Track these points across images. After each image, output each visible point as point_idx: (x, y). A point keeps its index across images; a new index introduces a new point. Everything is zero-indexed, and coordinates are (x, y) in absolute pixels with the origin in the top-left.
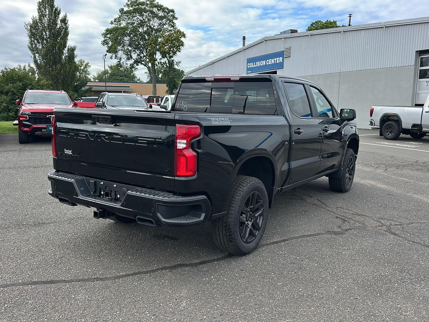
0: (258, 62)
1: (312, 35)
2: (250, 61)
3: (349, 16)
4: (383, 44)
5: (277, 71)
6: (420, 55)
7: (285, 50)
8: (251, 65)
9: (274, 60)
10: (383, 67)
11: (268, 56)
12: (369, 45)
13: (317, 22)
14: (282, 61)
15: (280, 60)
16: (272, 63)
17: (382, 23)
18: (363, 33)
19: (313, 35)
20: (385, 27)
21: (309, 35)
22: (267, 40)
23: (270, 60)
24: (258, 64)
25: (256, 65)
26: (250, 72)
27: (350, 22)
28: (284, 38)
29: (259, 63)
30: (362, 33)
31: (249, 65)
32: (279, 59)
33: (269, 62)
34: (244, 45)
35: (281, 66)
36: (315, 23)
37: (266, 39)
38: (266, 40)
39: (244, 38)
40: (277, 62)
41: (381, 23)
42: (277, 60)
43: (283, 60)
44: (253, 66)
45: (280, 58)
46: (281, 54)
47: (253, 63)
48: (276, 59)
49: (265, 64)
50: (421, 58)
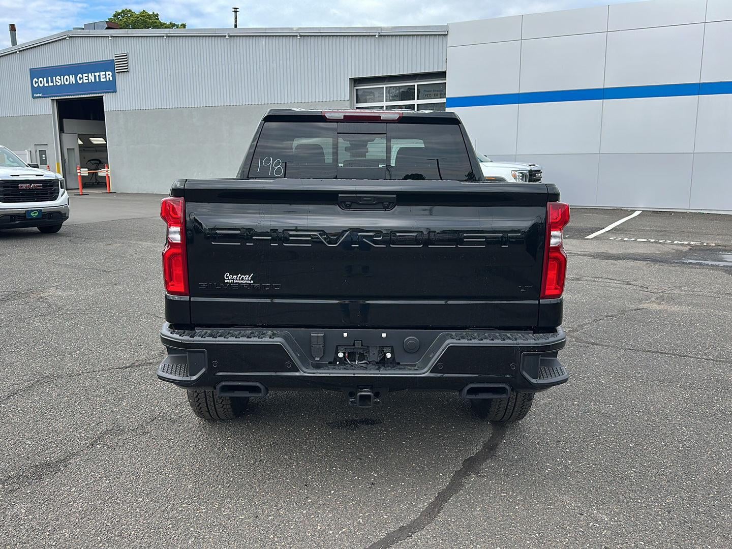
0: (58, 77)
1: (169, 36)
2: (35, 73)
3: (234, 10)
4: (299, 63)
5: (102, 96)
6: (355, 85)
7: (116, 58)
8: (42, 82)
9: (95, 76)
10: (301, 100)
11: (78, 66)
12: (274, 62)
13: (124, 11)
14: (111, 79)
15: (108, 77)
16: (90, 81)
17: (295, 29)
18: (264, 43)
19: (172, 36)
20: (300, 36)
21: (164, 36)
22: (74, 37)
23: (84, 75)
24: (58, 81)
25: (52, 82)
26: (41, 95)
27: (236, 21)
28: (111, 37)
29: (61, 80)
30: (262, 41)
31: (36, 83)
32: (106, 75)
33: (82, 78)
34: (14, 42)
35: (111, 87)
36: (121, 13)
37: (71, 35)
38: (71, 37)
39: (13, 28)
40: (102, 80)
41: (292, 29)
42: (102, 77)
43: (114, 76)
44: (46, 85)
45: (107, 73)
46: (107, 65)
47: (45, 79)
48: (98, 74)
49: (74, 83)
50: (357, 90)
